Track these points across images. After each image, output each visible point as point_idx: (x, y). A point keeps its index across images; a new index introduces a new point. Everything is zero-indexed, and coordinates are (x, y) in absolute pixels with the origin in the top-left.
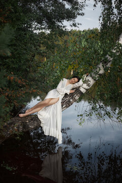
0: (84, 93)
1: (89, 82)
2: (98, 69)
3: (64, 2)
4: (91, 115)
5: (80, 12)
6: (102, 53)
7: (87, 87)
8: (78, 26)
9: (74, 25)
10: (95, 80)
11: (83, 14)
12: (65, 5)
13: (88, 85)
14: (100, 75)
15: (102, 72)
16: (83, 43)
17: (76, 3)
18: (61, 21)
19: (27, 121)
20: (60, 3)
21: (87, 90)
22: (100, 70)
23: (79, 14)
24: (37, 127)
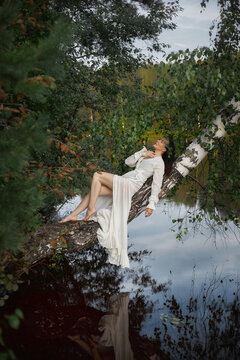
0: (184, 175)
1: (195, 155)
2: (213, 128)
3: (133, 3)
4: (200, 220)
5: (168, 22)
6: (224, 93)
7: (191, 165)
8: (163, 49)
9: (156, 48)
10: (206, 150)
11: (172, 27)
12: (136, 9)
13: (194, 160)
14: (217, 140)
15: (220, 133)
16: (187, 73)
17: (160, 5)
18: (130, 41)
19: (72, 233)
20: (127, 5)
21: (190, 170)
22: (217, 129)
23: (165, 27)
24: (90, 243)
